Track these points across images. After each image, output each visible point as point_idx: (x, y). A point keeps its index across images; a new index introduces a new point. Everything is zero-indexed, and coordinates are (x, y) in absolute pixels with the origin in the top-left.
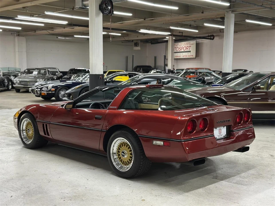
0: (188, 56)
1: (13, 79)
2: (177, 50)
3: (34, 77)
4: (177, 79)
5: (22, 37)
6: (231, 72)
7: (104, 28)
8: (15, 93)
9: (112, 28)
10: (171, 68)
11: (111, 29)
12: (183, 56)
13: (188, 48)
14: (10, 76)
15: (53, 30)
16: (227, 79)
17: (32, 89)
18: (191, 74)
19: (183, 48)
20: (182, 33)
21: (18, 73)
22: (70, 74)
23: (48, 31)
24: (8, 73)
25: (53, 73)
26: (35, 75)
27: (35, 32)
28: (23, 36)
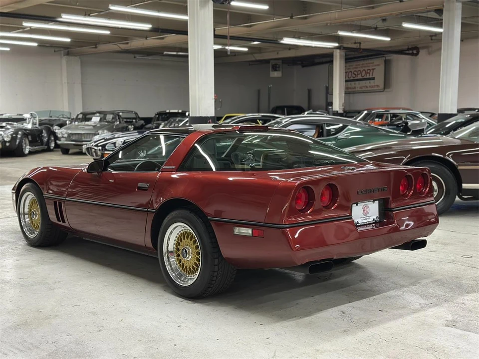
0: (370, 87)
1: (57, 131)
2: (349, 77)
3: (94, 126)
4: (354, 124)
5: (73, 57)
6: (455, 112)
7: (216, 36)
8: (60, 155)
9: (230, 36)
10: (340, 109)
11: (229, 38)
12: (360, 88)
13: (369, 73)
14: (52, 125)
15: (127, 43)
16: (447, 126)
17: (87, 147)
18: (377, 119)
19: (361, 73)
20: (360, 43)
21: (66, 121)
22: (157, 121)
23: (119, 45)
24: (50, 120)
25: (128, 120)
26: (95, 123)
27: (96, 47)
28: (76, 56)
